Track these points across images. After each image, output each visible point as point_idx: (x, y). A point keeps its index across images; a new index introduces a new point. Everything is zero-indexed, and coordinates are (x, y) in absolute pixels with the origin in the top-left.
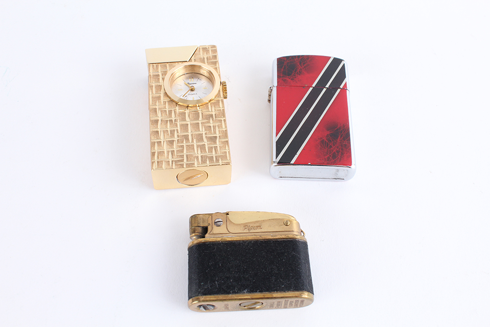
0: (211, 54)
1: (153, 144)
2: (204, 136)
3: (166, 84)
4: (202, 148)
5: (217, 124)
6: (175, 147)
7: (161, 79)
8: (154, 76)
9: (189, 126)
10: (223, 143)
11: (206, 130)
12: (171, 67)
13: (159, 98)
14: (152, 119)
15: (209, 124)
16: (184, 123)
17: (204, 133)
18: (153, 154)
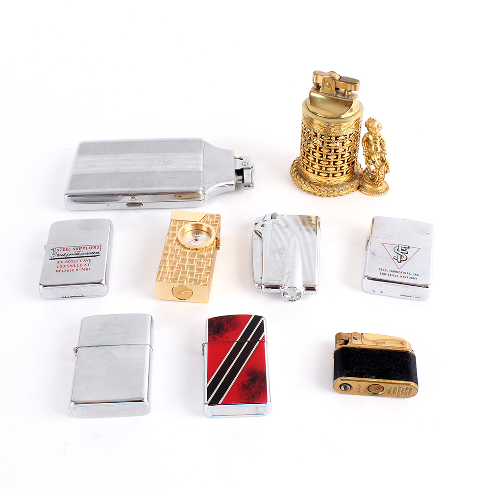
0: (215, 219)
1: (160, 267)
2: (195, 267)
3: (178, 234)
4: (192, 274)
5: (206, 262)
6: (174, 271)
7: (177, 230)
8: (172, 227)
9: (187, 260)
10: (206, 273)
11: (197, 264)
12: (185, 223)
13: (173, 241)
14: (164, 252)
15: (200, 261)
16: (185, 257)
17: (195, 266)
18: (159, 272)
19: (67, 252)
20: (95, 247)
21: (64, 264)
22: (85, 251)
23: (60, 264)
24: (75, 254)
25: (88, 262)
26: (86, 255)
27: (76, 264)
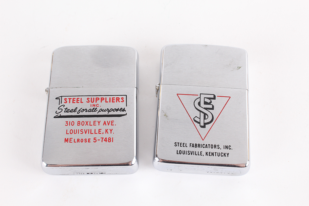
19: (79, 106)
20: (118, 99)
21: (76, 127)
22: (103, 105)
23: (70, 127)
24: (90, 111)
25: (110, 127)
26: (106, 113)
27: (93, 128)
